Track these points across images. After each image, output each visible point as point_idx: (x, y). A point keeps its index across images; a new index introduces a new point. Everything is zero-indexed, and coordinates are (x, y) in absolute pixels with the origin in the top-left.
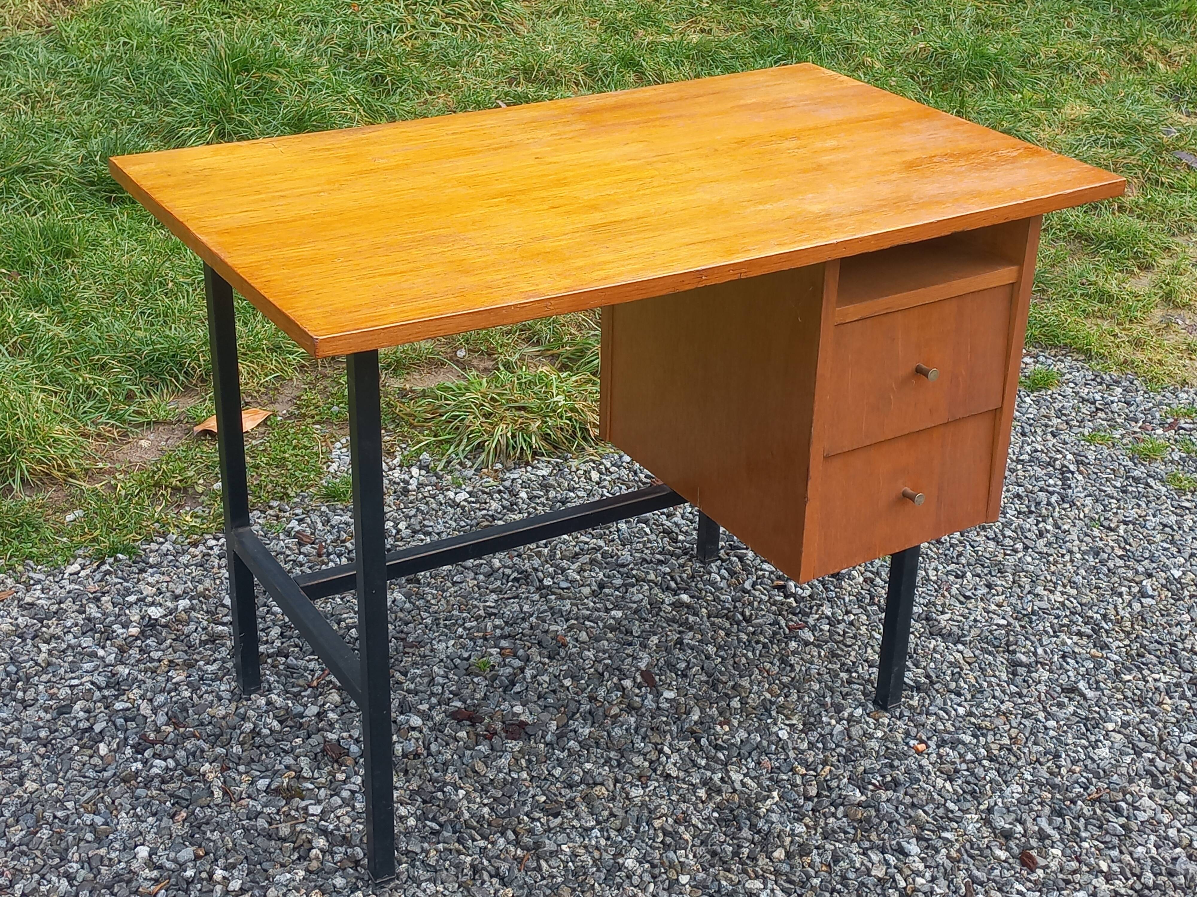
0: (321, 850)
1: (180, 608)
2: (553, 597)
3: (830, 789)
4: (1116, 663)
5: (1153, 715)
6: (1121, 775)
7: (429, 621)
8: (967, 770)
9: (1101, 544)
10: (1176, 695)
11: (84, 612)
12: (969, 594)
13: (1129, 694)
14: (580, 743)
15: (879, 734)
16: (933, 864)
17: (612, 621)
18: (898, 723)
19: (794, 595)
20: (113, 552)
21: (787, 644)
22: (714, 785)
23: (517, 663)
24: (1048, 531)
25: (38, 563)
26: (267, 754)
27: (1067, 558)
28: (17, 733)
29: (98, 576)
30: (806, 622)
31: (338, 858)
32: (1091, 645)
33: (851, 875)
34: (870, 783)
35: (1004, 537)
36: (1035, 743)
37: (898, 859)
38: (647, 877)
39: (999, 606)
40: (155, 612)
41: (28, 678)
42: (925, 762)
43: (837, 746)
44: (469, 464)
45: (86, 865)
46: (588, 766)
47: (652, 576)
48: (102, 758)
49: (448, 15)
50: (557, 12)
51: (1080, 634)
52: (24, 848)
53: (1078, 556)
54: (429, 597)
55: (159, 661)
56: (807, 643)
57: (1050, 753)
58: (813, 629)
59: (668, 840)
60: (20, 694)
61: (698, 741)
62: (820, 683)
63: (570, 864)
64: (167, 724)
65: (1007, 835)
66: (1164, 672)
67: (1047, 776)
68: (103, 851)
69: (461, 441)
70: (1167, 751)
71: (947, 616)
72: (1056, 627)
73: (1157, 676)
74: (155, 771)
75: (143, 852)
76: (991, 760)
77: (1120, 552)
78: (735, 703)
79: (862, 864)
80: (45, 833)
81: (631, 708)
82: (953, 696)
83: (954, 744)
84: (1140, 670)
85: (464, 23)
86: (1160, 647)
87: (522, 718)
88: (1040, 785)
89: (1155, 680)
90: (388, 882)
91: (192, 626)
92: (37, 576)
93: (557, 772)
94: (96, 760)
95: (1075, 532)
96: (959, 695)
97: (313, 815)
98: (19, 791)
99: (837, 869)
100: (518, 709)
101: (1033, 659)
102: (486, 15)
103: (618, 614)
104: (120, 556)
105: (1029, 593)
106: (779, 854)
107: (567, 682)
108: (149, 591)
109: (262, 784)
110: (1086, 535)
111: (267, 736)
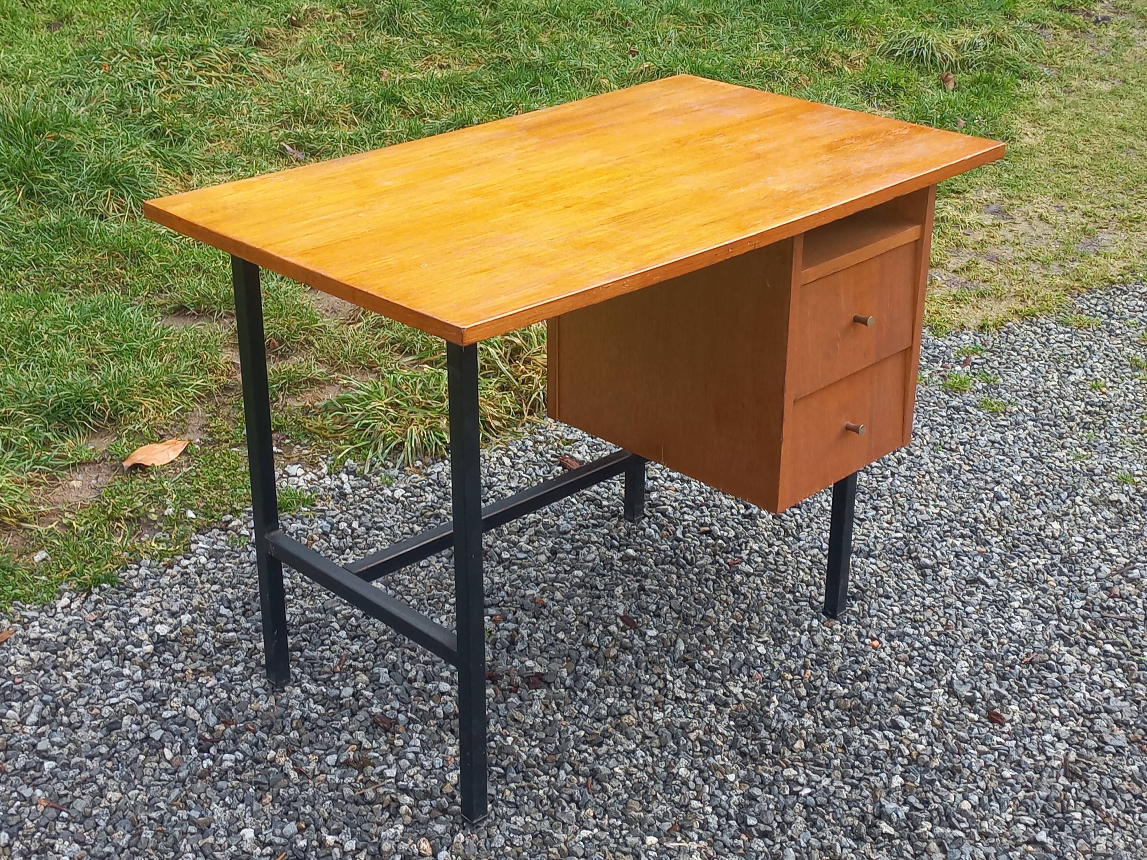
0: (409, 806)
1: (184, 622)
2: (516, 567)
3: (816, 688)
4: (999, 554)
5: (1044, 591)
6: (1040, 641)
7: (414, 602)
8: (919, 656)
9: (950, 463)
10: (1055, 572)
11: (93, 639)
12: (862, 516)
13: (1019, 578)
14: (594, 683)
15: (838, 638)
16: (924, 733)
17: (577, 580)
18: (849, 627)
19: (721, 537)
20: (97, 582)
21: (733, 578)
22: (720, 700)
23: (511, 626)
24: (904, 458)
25: (25, 603)
26: (322, 734)
27: (927, 477)
28: (77, 752)
29: (90, 607)
30: (741, 558)
31: (426, 810)
32: (974, 544)
33: (864, 752)
34: (846, 678)
35: (872, 467)
36: (964, 626)
37: (895, 733)
38: (699, 781)
39: (890, 523)
40: (162, 630)
41: (66, 703)
42: (883, 655)
43: (808, 653)
44: (391, 465)
45: (200, 854)
46: (610, 700)
47: (594, 538)
48: (169, 762)
49: (199, 69)
50: (299, 59)
51: (963, 536)
52: (134, 849)
53: (936, 474)
54: (407, 583)
55: (183, 671)
56: (748, 575)
57: (979, 632)
58: (749, 562)
59: (705, 749)
60: (65, 719)
61: (692, 666)
62: (772, 605)
63: (628, 782)
64: (218, 724)
65: (971, 701)
66: (1039, 557)
67: (983, 650)
68: (210, 839)
69: (376, 446)
70: (1065, 616)
72: (941, 533)
73: (1035, 561)
74: (227, 764)
75: (249, 833)
76: (935, 645)
77: (968, 468)
78: (710, 632)
79: (869, 741)
80: (147, 834)
81: (624, 648)
82: (884, 600)
83: (902, 637)
84: (1020, 558)
85: (217, 74)
86: (1027, 537)
87: (537, 670)
88: (981, 658)
89: (1034, 564)
90: (482, 821)
91: (202, 637)
92: (30, 614)
93: (586, 709)
94: (164, 765)
95: (925, 456)
96: (888, 597)
97: (390, 778)
98: (104, 803)
99: (851, 749)
100: (529, 663)
101: (935, 561)
102: (235, 66)
103: (580, 573)
104: (105, 585)
105: (910, 509)
106: (799, 745)
107: (561, 635)
108: (146, 612)
109: (331, 759)
110: (935, 457)
111: (317, 719)
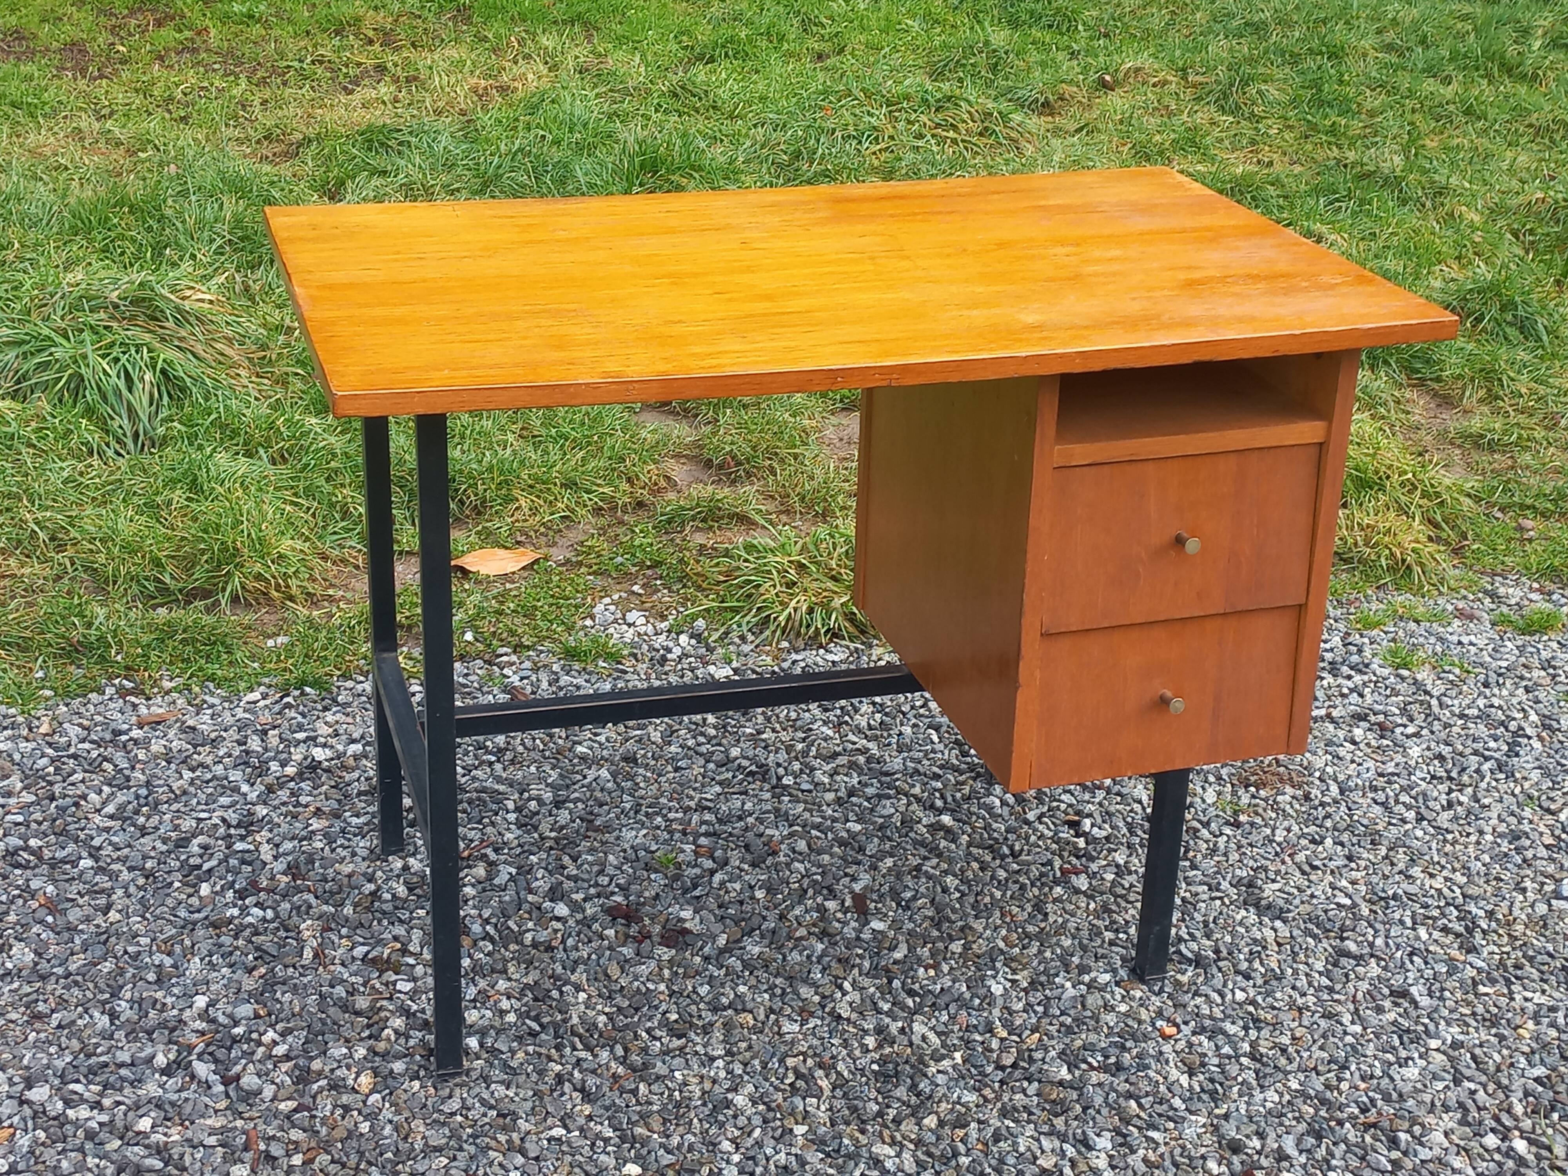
0: (396, 1032)
1: (349, 753)
2: (786, 799)
3: (1031, 1060)
4: (1479, 971)
5: (1501, 1038)
6: (1420, 1103)
7: (628, 806)
8: (1218, 1066)
9: (1526, 827)
10: (1546, 1021)
11: (245, 744)
12: (1317, 863)
13: (1480, 1009)
14: (743, 961)
15: (1123, 1008)
16: (1121, 1165)
17: (844, 834)
18: (1153, 998)
19: (1085, 834)
20: (301, 684)
21: (1051, 889)
22: (889, 1033)
23: (709, 864)
24: (1460, 804)
25: (218, 686)
26: (380, 922)
27: (1473, 838)
28: (123, 860)
29: (277, 708)
30: (1087, 867)
31: (412, 1043)
32: (1456, 945)
33: (1011, 1160)
34: (1085, 1061)
35: (1397, 802)
36: (1321, 1048)
37: (1079, 1152)
38: (757, 1121)
39: (1353, 883)
40: (319, 754)
41: (157, 803)
42: (1167, 1048)
43: (1063, 1013)
44: (750, 637)
45: (136, 1006)
46: (742, 989)
47: (917, 790)
48: (200, 898)
49: (938, 126)
51: (1445, 930)
52: (79, 978)
53: (1489, 838)
54: (639, 779)
55: (306, 806)
56: (1077, 891)
57: (1336, 1062)
58: (1092, 876)
59: (800, 1083)
60: (142, 820)
61: (890, 982)
62: (1074, 938)
63: (677, 1093)
64: (284, 873)
65: (1236, 1148)
66: (1543, 992)
67: (1321, 1088)
68: (159, 995)
69: (750, 610)
70: (1499, 1085)
71: (1276, 886)
72: (1419, 919)
73: (1529, 995)
74: (249, 919)
75: (201, 1001)
76: (1254, 1059)
77: (1549, 841)
78: (956, 947)
79: (1029, 1149)
80: (107, 966)
81: (824, 934)
82: (1239, 978)
83: (1214, 1033)
84: (1508, 983)
85: (955, 136)
86: (1549, 960)
87: (687, 925)
88: (1306, 1097)
89: (1526, 999)
90: (453, 1075)
91: (356, 775)
92: (210, 700)
93: (704, 990)
94: (194, 901)
95: (1496, 809)
96: (1247, 977)
97: (400, 992)
98: (99, 920)
99: (995, 1149)
100: (686, 914)
101: (1367, 950)
102: (986, 129)
103: (858, 827)
104: (308, 689)
105: (1400, 872)
106: (931, 1121)
107: (760, 894)
108: (324, 730)
109: (359, 951)
110: (1512, 814)
111: (387, 901)
